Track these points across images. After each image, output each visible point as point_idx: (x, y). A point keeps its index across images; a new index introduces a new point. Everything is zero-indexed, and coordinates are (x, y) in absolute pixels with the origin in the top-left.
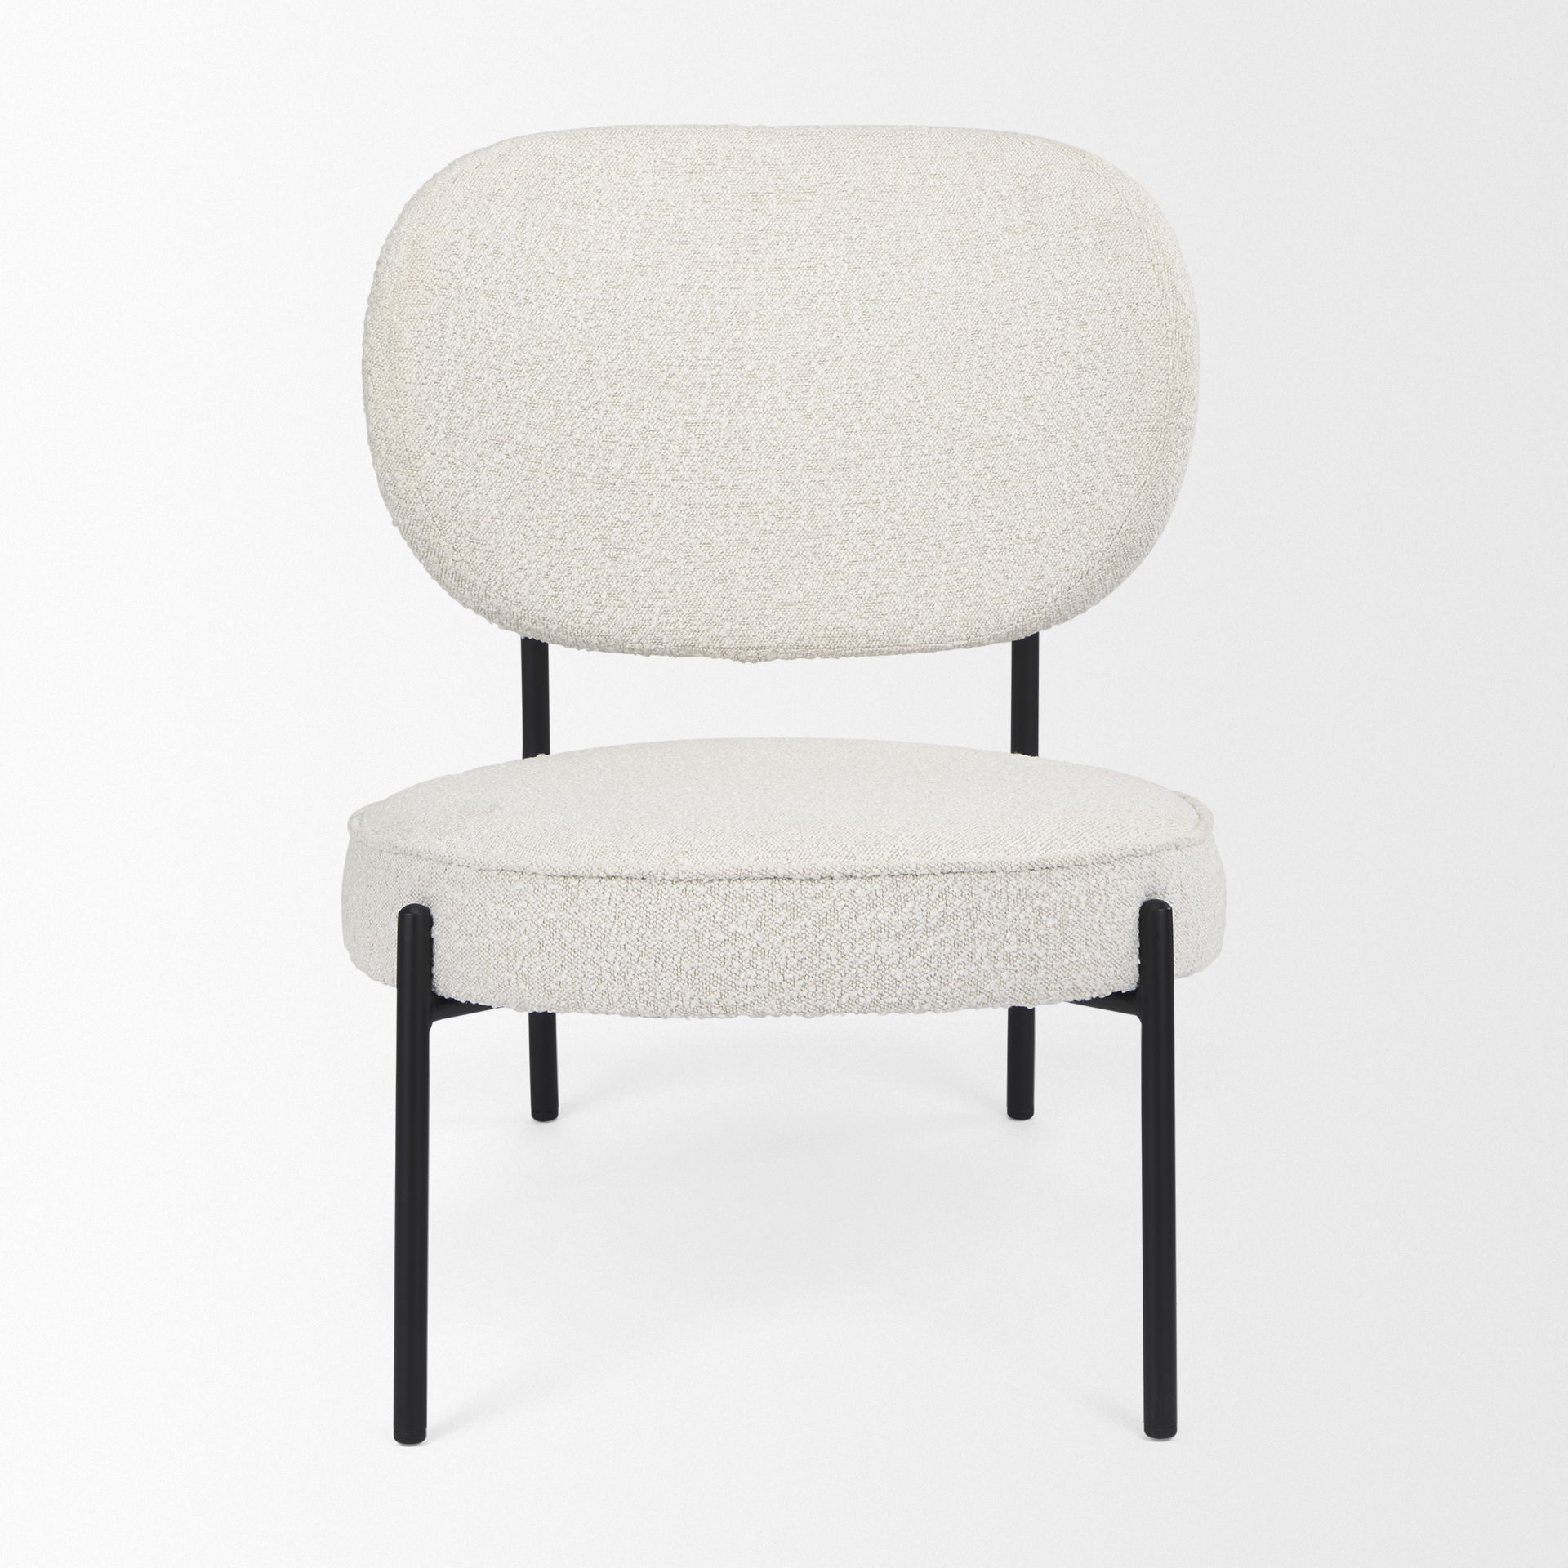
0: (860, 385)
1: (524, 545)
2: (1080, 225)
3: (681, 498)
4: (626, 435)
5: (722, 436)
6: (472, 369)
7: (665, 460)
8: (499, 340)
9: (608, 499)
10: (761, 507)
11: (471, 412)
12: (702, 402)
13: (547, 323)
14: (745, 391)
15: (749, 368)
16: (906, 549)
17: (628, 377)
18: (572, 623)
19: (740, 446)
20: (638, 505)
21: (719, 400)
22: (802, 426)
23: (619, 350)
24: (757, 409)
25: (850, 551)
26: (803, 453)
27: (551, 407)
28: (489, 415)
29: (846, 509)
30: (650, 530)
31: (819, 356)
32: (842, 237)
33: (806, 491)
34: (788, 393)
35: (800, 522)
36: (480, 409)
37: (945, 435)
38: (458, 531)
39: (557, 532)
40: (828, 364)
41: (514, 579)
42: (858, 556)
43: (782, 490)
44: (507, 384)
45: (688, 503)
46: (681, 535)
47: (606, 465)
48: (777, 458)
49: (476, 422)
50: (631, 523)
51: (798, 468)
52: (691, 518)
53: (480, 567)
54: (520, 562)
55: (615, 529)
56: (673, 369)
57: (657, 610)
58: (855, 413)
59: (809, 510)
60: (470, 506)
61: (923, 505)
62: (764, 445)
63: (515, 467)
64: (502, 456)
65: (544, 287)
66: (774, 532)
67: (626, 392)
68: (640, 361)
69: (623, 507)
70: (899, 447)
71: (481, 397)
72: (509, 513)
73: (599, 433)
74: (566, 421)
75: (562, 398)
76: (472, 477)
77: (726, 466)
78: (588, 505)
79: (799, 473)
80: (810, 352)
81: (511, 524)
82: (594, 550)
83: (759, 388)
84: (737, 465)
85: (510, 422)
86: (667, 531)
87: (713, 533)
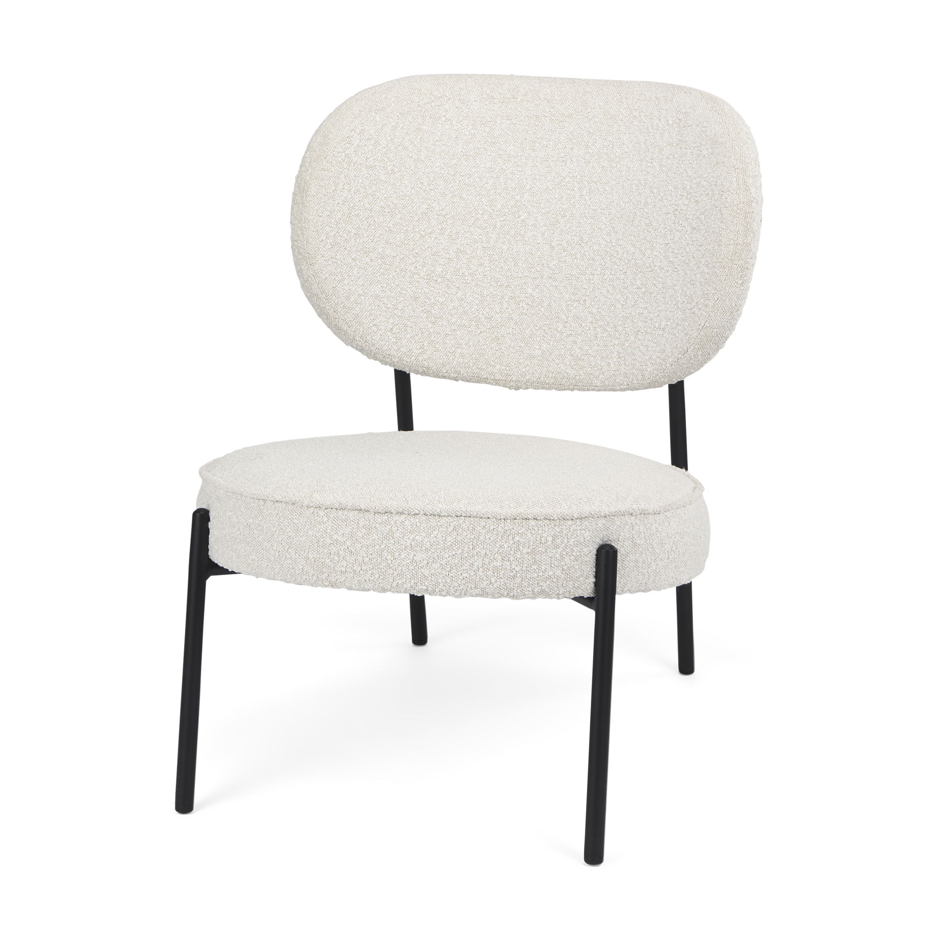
0: (582, 231)
1: (378, 312)
2: (704, 143)
3: (476, 291)
4: (446, 252)
5: (503, 257)
6: (353, 210)
7: (468, 268)
8: (372, 193)
9: (432, 289)
10: (521, 299)
11: (350, 234)
12: (493, 236)
13: (404, 185)
14: (519, 231)
15: (523, 217)
16: (598, 330)
17: (451, 219)
18: (406, 359)
19: (513, 263)
20: (450, 293)
21: (503, 235)
22: (549, 253)
23: (447, 203)
24: (525, 242)
25: (568, 328)
26: (548, 269)
27: (402, 234)
28: (361, 236)
29: (568, 304)
30: (456, 308)
31: (562, 213)
32: (583, 144)
33: (547, 291)
34: (543, 234)
36: (356, 232)
37: (623, 264)
38: (336, 301)
39: (399, 305)
40: (567, 218)
41: (370, 331)
42: (572, 332)
43: (534, 290)
44: (375, 219)
45: (480, 294)
46: (474, 312)
47: (433, 269)
48: (533, 271)
49: (353, 240)
50: (445, 303)
51: (544, 278)
52: (481, 303)
53: (350, 323)
54: (375, 321)
55: (435, 306)
56: (479, 216)
57: (457, 355)
58: (578, 247)
59: (548, 303)
60: (345, 287)
61: (608, 304)
62: (527, 263)
63: (376, 267)
64: (368, 260)
65: (405, 164)
66: (528, 314)
67: (449, 228)
68: (459, 210)
69: (441, 294)
70: (599, 269)
71: (357, 225)
72: (370, 293)
73: (430, 250)
74: (410, 242)
75: (409, 229)
76: (347, 271)
77: (503, 274)
78: (420, 291)
79: (544, 280)
80: (558, 211)
81: (370, 299)
82: (421, 318)
83: (527, 230)
84: (510, 274)
85: (375, 241)
86: (466, 309)
87: (493, 313)
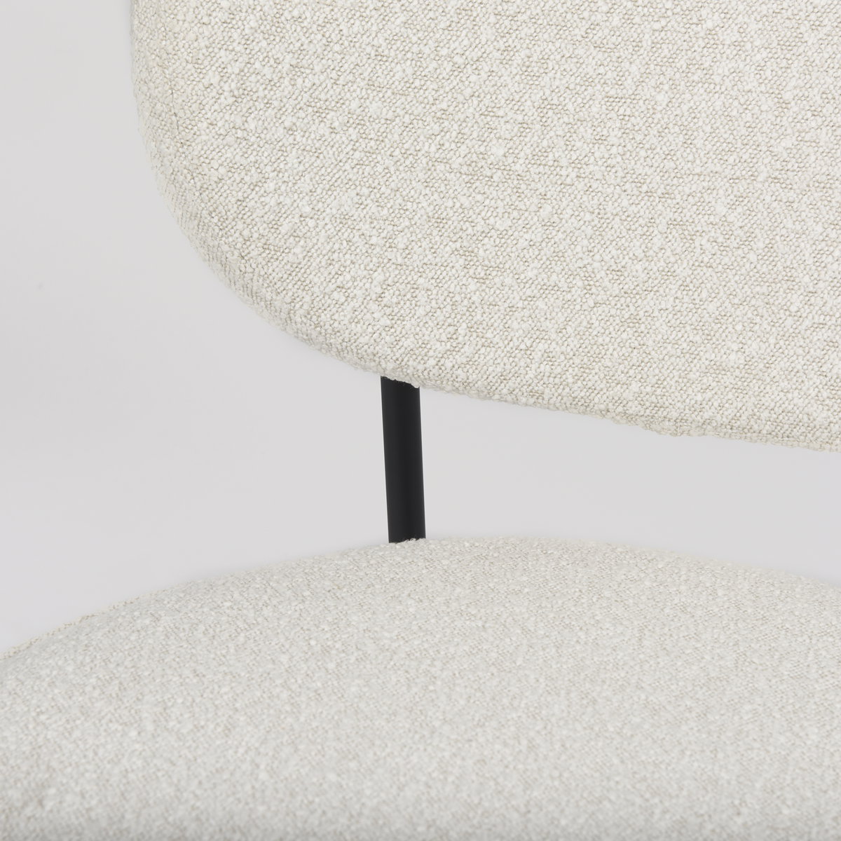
1: (347, 256)
3: (586, 203)
4: (516, 107)
5: (656, 121)
7: (570, 148)
9: (479, 197)
10: (699, 228)
11: (280, 67)
12: (634, 68)
14: (698, 58)
15: (710, 24)
17: (530, 25)
18: (415, 364)
19: (681, 138)
20: (524, 208)
21: (659, 67)
22: (774, 118)
24: (712, 86)
25: (817, 308)
26: (770, 158)
27: (408, 63)
28: (308, 71)
29: (819, 248)
30: (538, 244)
31: (813, 17)
33: (765, 213)
34: (761, 68)
35: (752, 257)
36: (294, 62)
38: (246, 233)
39: (399, 239)
40: (825, 30)
41: (329, 301)
42: (828, 318)
43: (732, 207)
44: (341, 28)
45: (597, 211)
46: (580, 255)
47: (482, 149)
48: (731, 160)
49: (286, 81)
50: (510, 233)
51: (760, 179)
52: (597, 233)
53: (279, 284)
54: (341, 278)
55: (486, 239)
56: (598, 17)
57: (537, 356)
59: (767, 241)
60: (267, 199)
62: (716, 139)
63: (343, 146)
64: (324, 130)
66: (714, 265)
67: (525, 46)
69: (500, 210)
71: (298, 45)
72: (328, 210)
73: (476, 102)
74: (429, 83)
75: (427, 50)
76: (273, 160)
77: (656, 165)
78: (450, 204)
79: (760, 186)
80: (801, 10)
81: (329, 226)
82: (453, 267)
83: (719, 56)
84: (672, 165)
85: (341, 82)
86: (561, 247)
87: (627, 257)
